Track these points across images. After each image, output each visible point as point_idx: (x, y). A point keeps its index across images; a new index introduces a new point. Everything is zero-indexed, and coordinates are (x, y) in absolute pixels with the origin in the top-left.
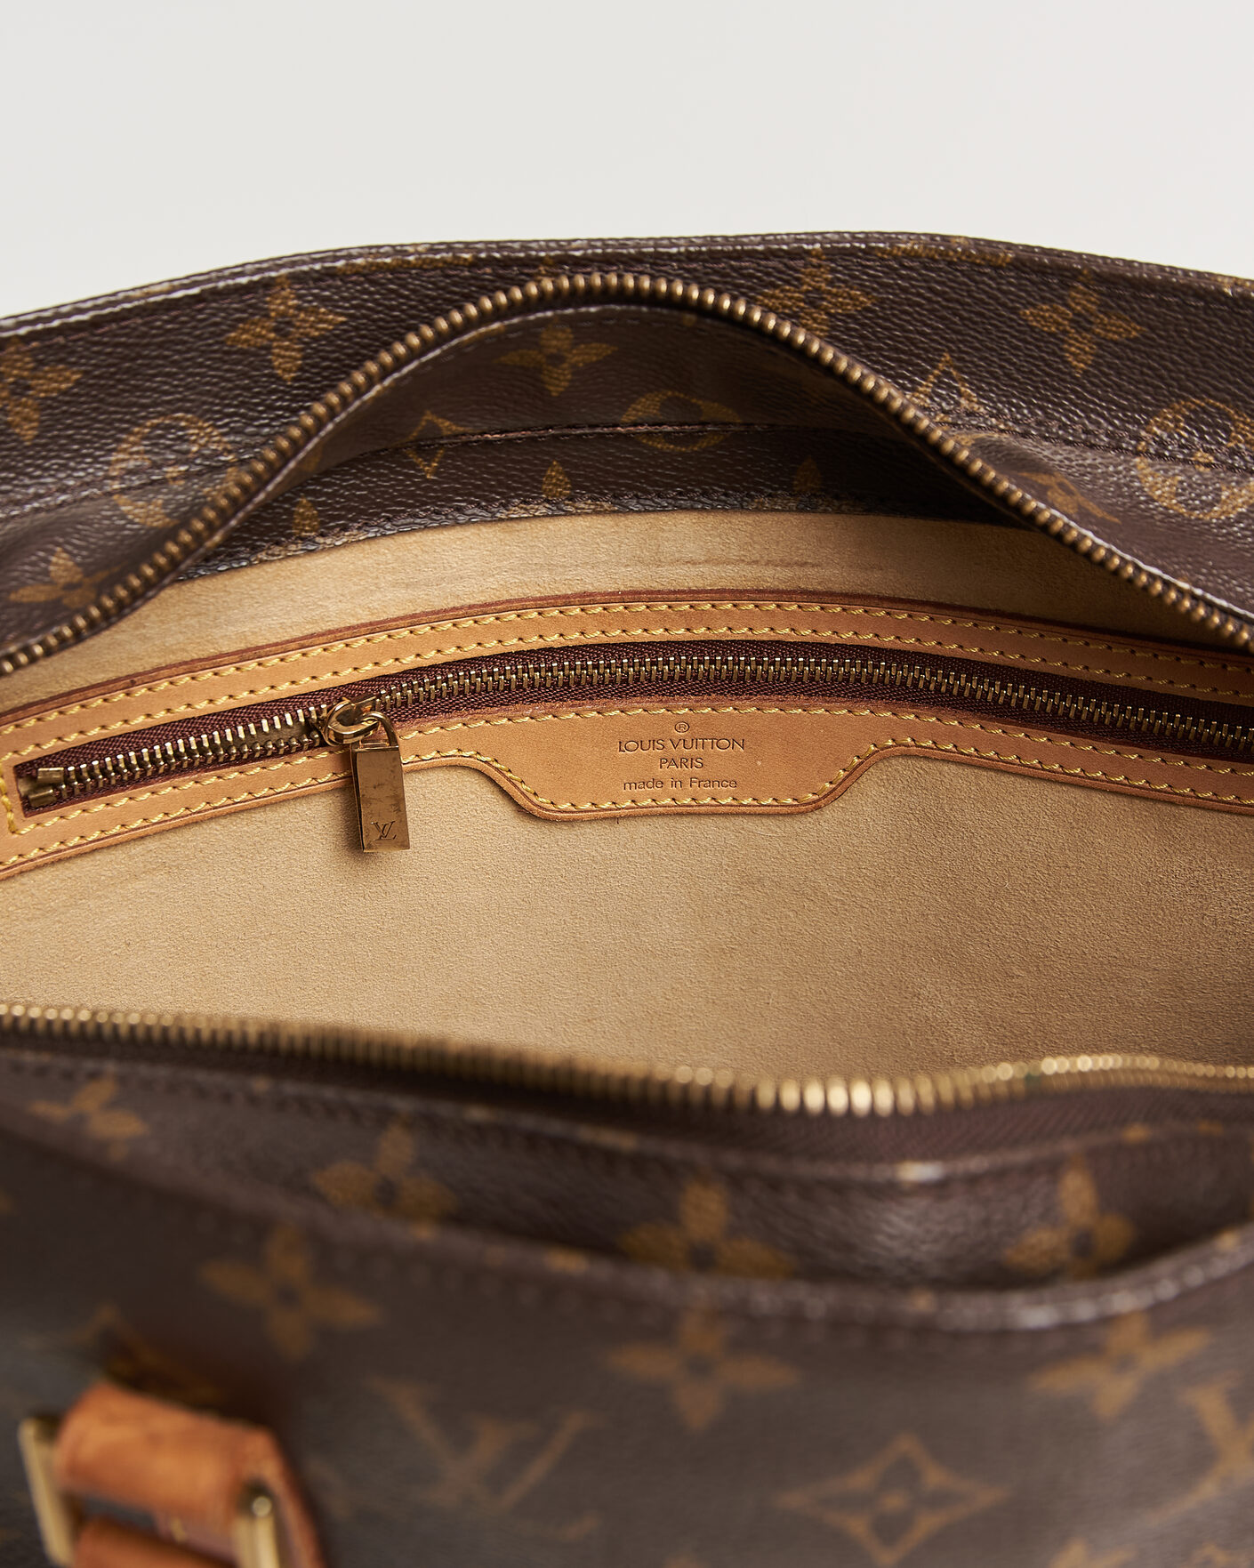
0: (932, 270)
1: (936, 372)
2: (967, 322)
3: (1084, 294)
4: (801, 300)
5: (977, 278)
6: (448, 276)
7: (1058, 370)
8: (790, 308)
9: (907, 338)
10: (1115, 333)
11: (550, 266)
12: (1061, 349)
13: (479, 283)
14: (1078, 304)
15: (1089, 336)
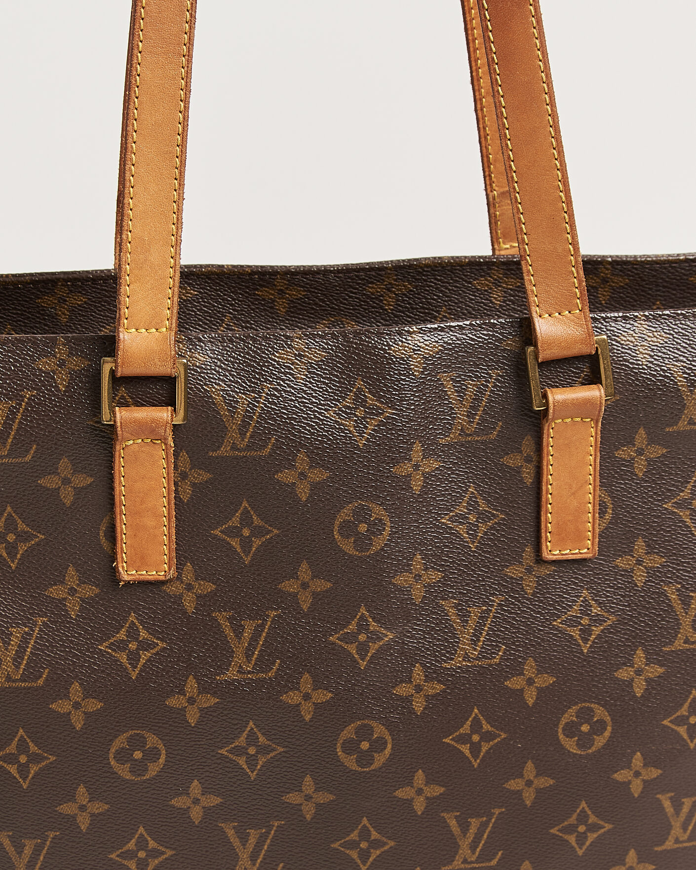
0: (436, 271)
1: (441, 316)
2: (451, 291)
3: (497, 271)
4: (384, 289)
5: (454, 271)
6: (240, 278)
7: (489, 306)
8: (379, 292)
9: (428, 302)
10: (510, 285)
11: (282, 275)
12: (490, 297)
13: (253, 282)
14: (495, 275)
15: (500, 288)
